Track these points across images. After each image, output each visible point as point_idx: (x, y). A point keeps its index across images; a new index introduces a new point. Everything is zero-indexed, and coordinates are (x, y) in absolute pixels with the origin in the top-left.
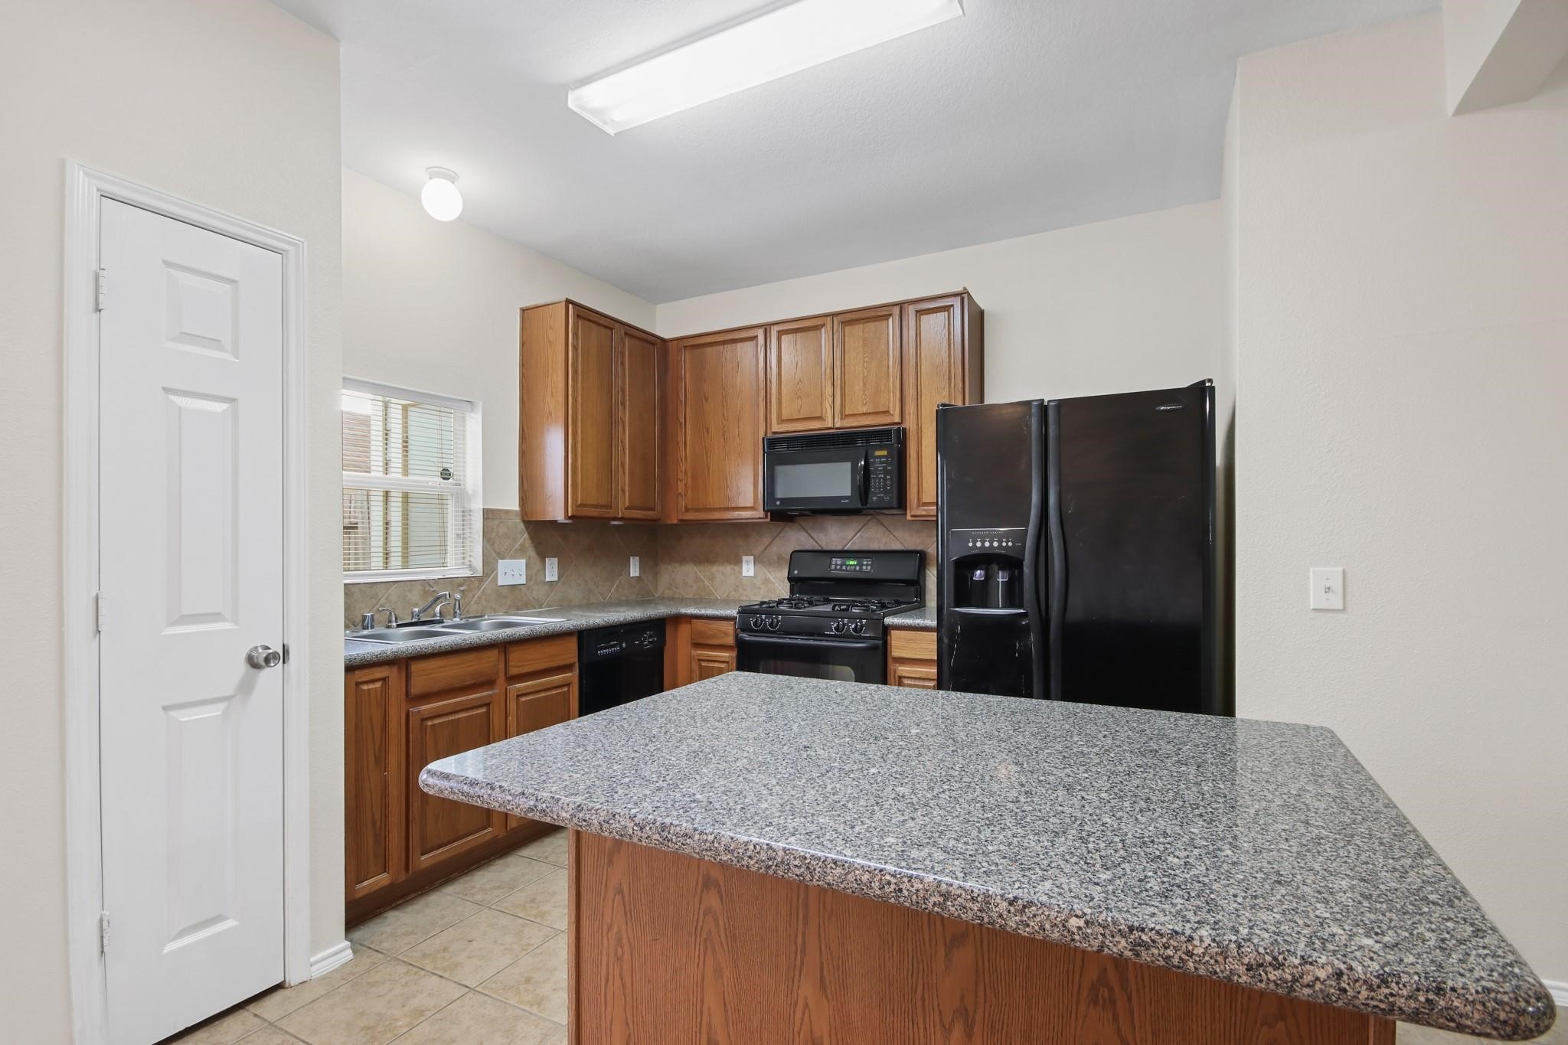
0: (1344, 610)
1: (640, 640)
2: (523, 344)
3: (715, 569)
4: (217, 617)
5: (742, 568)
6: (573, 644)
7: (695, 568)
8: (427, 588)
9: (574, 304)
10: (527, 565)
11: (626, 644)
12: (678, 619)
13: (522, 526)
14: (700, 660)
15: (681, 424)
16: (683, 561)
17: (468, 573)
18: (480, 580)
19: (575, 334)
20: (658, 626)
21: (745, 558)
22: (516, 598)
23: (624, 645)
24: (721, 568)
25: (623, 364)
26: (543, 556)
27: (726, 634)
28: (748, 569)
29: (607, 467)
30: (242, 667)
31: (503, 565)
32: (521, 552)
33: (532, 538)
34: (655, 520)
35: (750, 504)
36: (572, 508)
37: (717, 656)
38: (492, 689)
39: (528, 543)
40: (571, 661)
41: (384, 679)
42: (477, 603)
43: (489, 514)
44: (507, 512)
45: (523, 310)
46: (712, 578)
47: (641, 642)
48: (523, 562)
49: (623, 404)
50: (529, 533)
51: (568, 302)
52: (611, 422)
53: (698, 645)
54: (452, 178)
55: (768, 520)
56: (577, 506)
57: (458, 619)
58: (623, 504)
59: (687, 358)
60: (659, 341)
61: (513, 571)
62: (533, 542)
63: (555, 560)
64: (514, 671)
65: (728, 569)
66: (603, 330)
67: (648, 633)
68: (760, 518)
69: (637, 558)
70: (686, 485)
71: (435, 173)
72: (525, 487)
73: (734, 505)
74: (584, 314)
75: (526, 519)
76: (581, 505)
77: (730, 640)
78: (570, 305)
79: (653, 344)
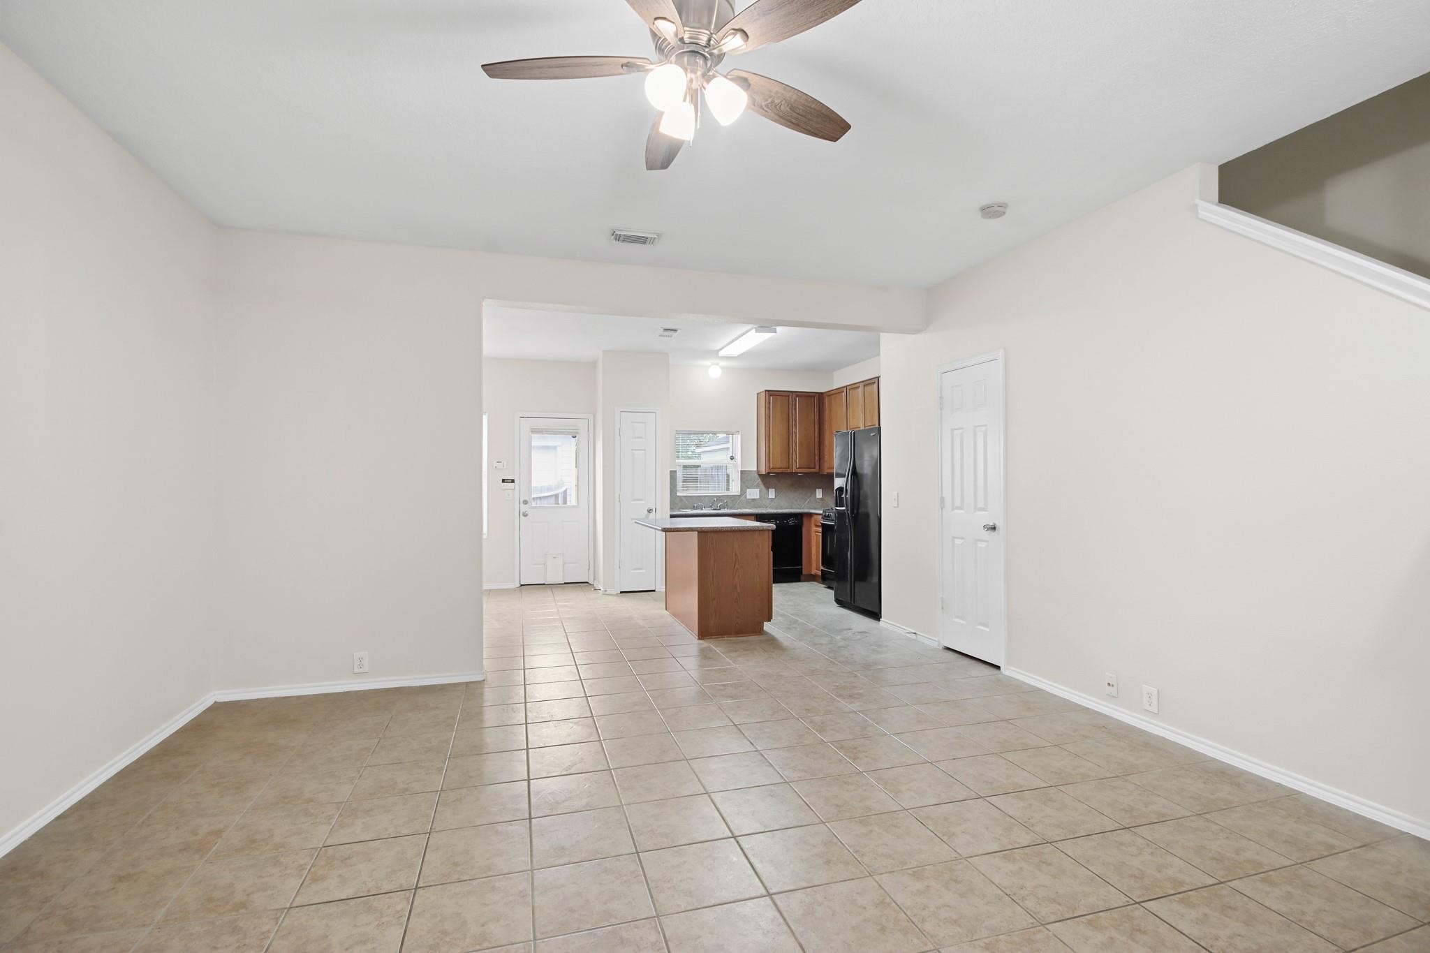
0: (898, 507)
9: (768, 391)
10: (760, 491)
11: (779, 522)
12: (810, 515)
13: (757, 476)
17: (738, 494)
18: (740, 496)
19: (768, 403)
22: (755, 504)
25: (796, 409)
26: (768, 488)
29: (787, 451)
31: (749, 491)
32: (758, 486)
33: (762, 481)
34: (816, 473)
36: (769, 469)
39: (761, 482)
43: (743, 472)
44: (751, 471)
45: (757, 394)
47: (788, 522)
49: (796, 425)
50: (761, 479)
51: (766, 391)
52: (789, 434)
54: (717, 364)
58: (797, 464)
59: (826, 401)
60: (817, 394)
61: (754, 493)
63: (773, 490)
66: (783, 397)
67: (792, 518)
71: (713, 364)
74: (770, 393)
75: (760, 473)
76: (775, 467)
79: (813, 396)
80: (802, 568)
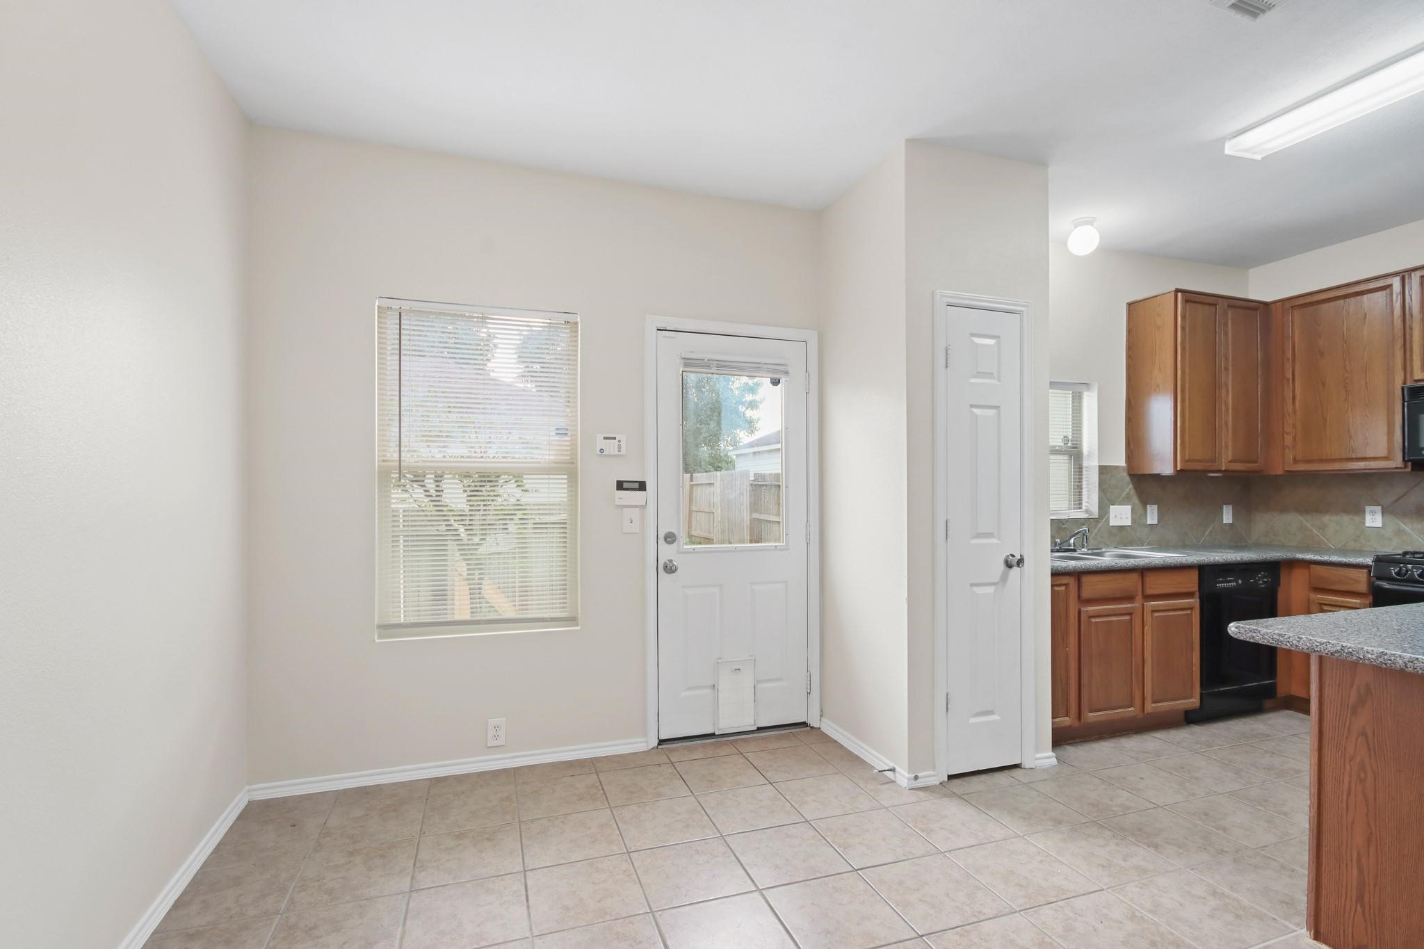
1: (1254, 579)
2: (1130, 331)
3: (1326, 519)
4: (990, 535)
5: (1364, 518)
6: (1194, 576)
7: (1300, 518)
8: (1061, 525)
9: (1181, 291)
10: (1132, 510)
11: (1241, 580)
12: (1292, 564)
13: (1128, 479)
14: (1321, 604)
15: (1288, 380)
16: (1284, 510)
17: (1088, 516)
18: (1097, 520)
19: (1183, 317)
20: (1273, 568)
21: (1368, 509)
22: (1122, 536)
23: (1240, 582)
24: (1334, 518)
25: (1226, 333)
26: (1145, 502)
27: (1357, 581)
28: (1373, 519)
30: (1002, 566)
31: (1114, 510)
32: (1127, 500)
33: (1136, 488)
34: (1256, 472)
35: (1383, 452)
36: (1181, 462)
37: (1343, 602)
38: (1133, 603)
39: (1133, 492)
40: (1191, 590)
41: (1066, 585)
42: (1094, 539)
43: (1103, 470)
44: (1116, 468)
45: (1129, 304)
46: (1323, 528)
47: (1256, 581)
48: (1129, 507)
49: (1226, 369)
50: (1133, 484)
51: (1177, 291)
52: (1214, 386)
53: (1318, 590)
55: (1409, 469)
56: (1184, 461)
57: (1086, 550)
58: (1227, 458)
60: (1262, 305)
61: (1121, 515)
62: (1137, 492)
63: (1155, 507)
64: (1149, 592)
65: (1346, 519)
66: (1207, 307)
67: (1263, 573)
68: (1396, 468)
69: (1230, 507)
70: (1294, 438)
71: (1079, 223)
72: (1132, 447)
73: (1359, 456)
74: (1191, 298)
75: (1132, 473)
76: (1188, 461)
77: (1363, 587)
78: (1179, 294)
79: (1256, 309)
80: (1275, 682)
